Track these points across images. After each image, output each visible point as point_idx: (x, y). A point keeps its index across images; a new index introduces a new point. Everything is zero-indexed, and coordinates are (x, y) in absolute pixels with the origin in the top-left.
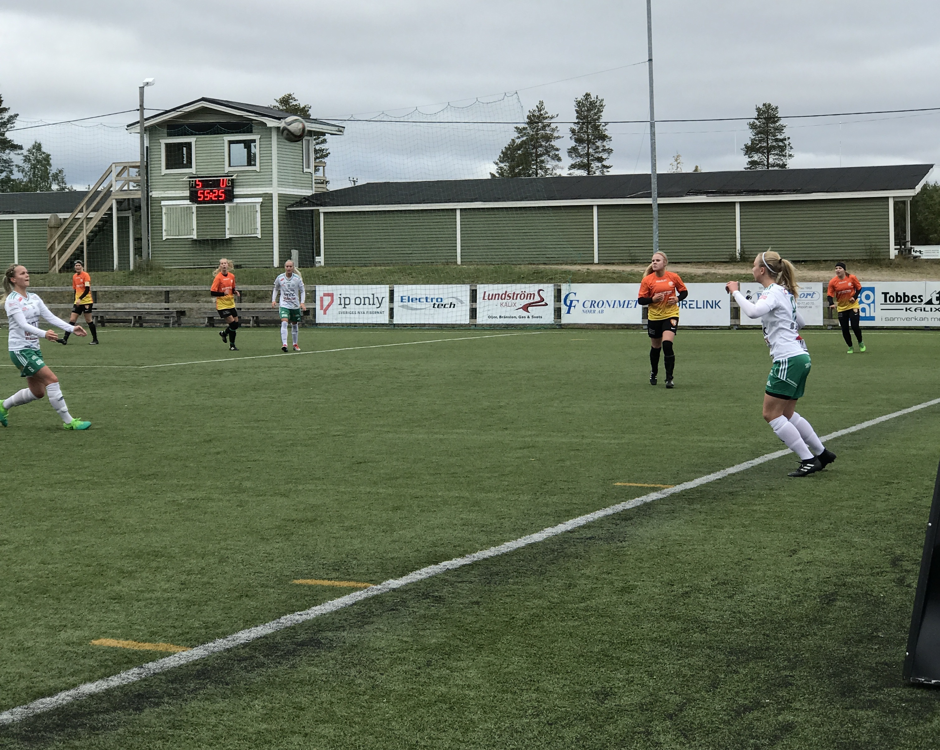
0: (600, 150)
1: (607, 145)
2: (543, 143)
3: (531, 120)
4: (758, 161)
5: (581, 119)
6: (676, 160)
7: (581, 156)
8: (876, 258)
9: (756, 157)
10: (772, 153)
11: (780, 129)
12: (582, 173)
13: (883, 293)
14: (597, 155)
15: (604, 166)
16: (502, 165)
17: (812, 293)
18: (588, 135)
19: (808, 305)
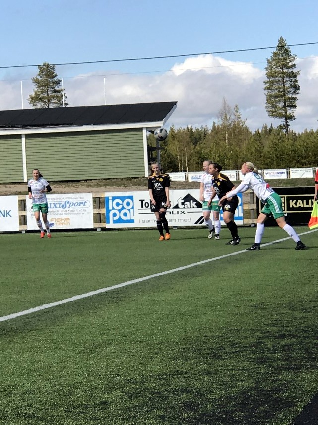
13: (140, 200)
19: (81, 212)
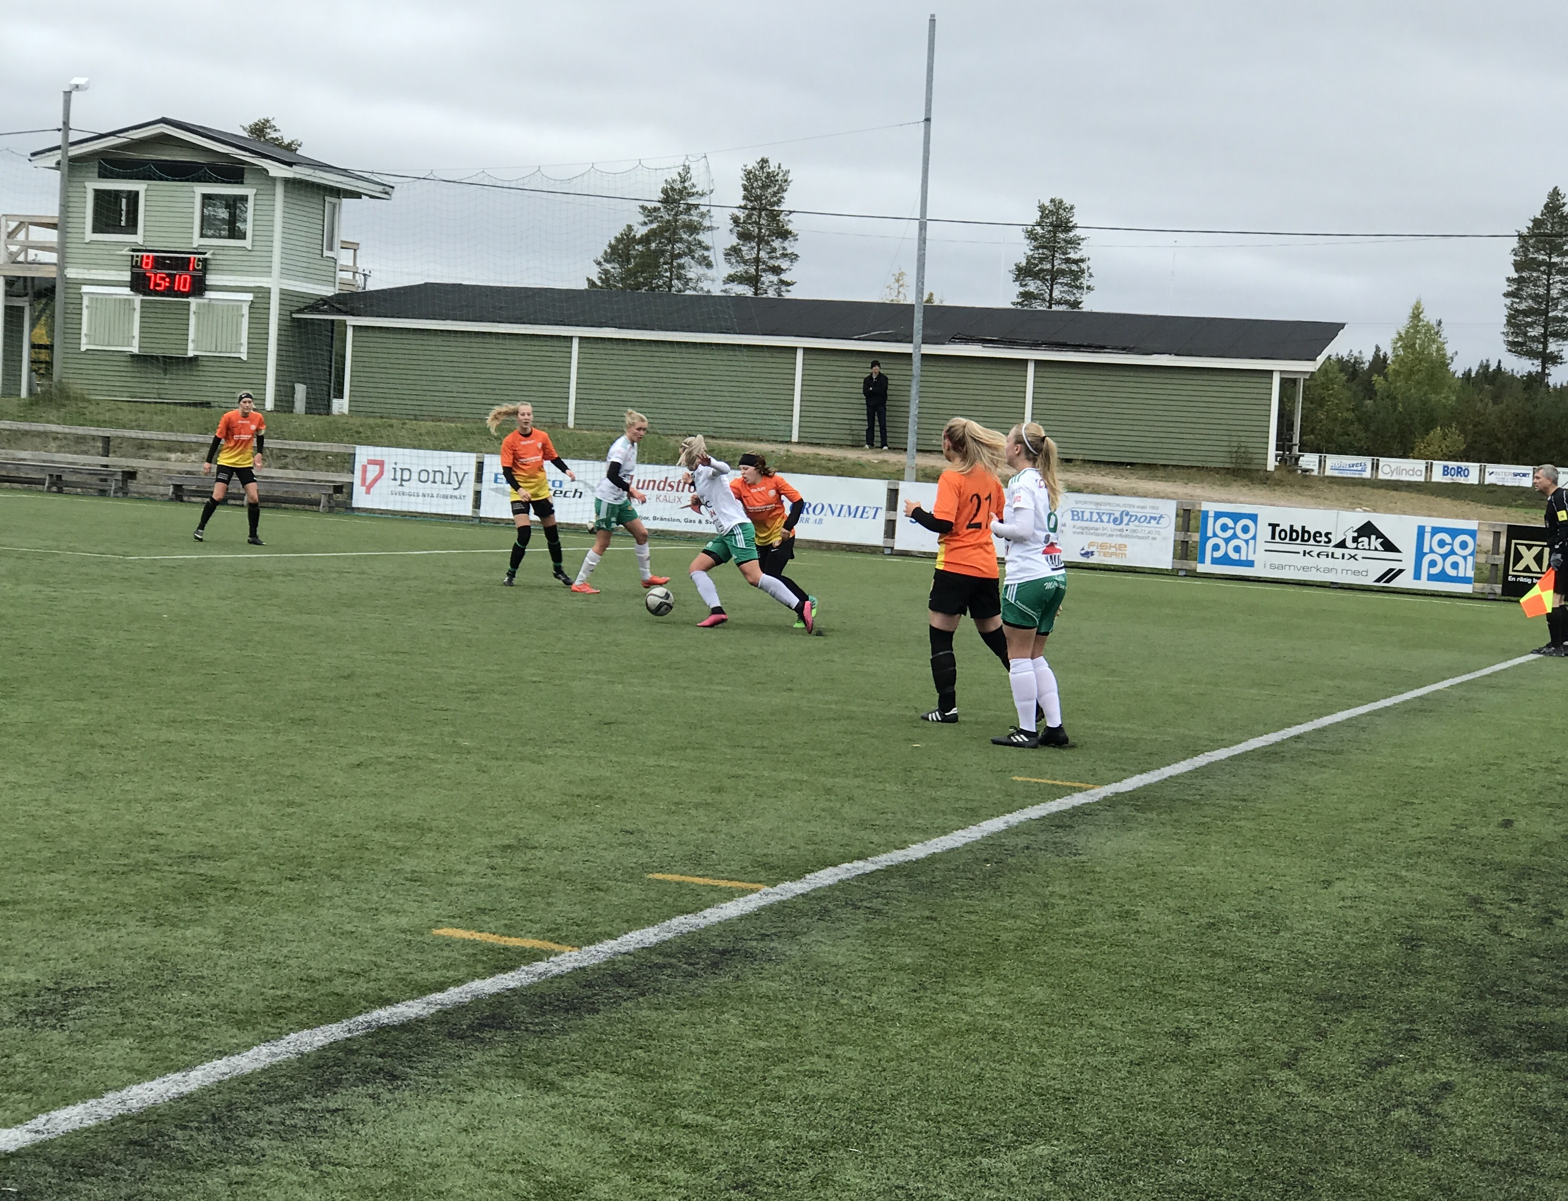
0: (778, 254)
1: (790, 246)
2: (685, 236)
3: (668, 196)
4: (1036, 292)
5: (751, 201)
6: (898, 281)
7: (745, 262)
8: (1245, 466)
9: (1033, 286)
10: (1060, 281)
11: (1074, 243)
12: (746, 291)
13: (1270, 525)
14: (772, 263)
15: (782, 282)
16: (608, 266)
17: (1158, 516)
18: (760, 229)
19: (1151, 536)
